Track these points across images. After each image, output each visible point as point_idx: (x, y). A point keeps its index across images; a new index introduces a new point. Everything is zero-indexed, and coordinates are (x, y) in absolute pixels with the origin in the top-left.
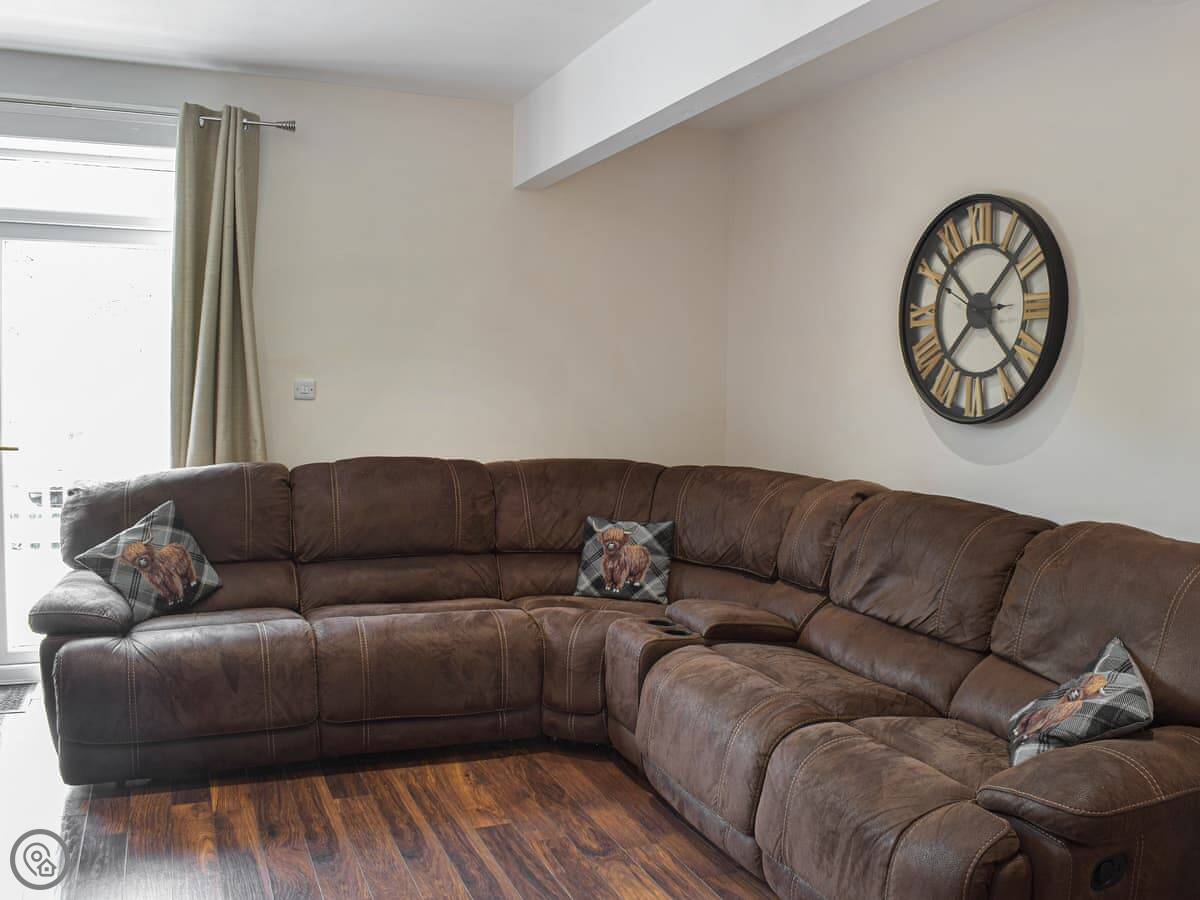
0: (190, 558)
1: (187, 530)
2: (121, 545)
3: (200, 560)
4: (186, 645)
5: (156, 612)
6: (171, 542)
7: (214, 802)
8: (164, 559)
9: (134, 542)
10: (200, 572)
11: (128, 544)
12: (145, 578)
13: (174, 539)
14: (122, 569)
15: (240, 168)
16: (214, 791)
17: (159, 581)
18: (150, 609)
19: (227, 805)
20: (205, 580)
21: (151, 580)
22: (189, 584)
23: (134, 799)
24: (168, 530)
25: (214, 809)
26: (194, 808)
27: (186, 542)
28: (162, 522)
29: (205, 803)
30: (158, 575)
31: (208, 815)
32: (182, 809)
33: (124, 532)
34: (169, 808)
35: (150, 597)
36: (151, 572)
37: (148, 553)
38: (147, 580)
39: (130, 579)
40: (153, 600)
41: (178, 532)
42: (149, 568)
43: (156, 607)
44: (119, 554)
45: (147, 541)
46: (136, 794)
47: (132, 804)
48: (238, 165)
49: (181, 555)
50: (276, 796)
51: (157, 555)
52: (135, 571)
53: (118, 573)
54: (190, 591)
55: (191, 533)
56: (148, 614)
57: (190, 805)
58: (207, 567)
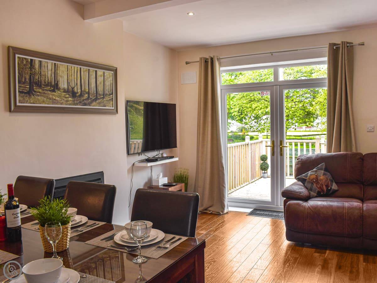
0: (329, 180)
1: (329, 172)
2: (309, 175)
3: (332, 181)
4: (322, 206)
5: (317, 196)
6: (323, 175)
7: (326, 255)
8: (321, 180)
9: (313, 174)
10: (332, 185)
11: (311, 175)
12: (315, 185)
13: (324, 174)
14: (309, 182)
15: (346, 60)
16: (328, 252)
17: (319, 187)
18: (316, 194)
19: (329, 257)
20: (333, 187)
21: (317, 186)
22: (328, 188)
23: (304, 249)
24: (323, 171)
25: (325, 257)
26: (320, 255)
27: (328, 175)
28: (321, 169)
29: (324, 255)
30: (319, 184)
31: (323, 258)
32: (317, 255)
33: (310, 171)
34: (313, 253)
35: (316, 191)
36: (317, 184)
37: (316, 178)
38: (315, 186)
39: (311, 185)
40: (316, 192)
41: (326, 172)
42: (316, 183)
43: (317, 194)
44: (308, 178)
45: (316, 174)
46: (305, 247)
47: (303, 250)
48: (346, 59)
49: (326, 180)
50: (345, 257)
51: (319, 179)
52: (312, 183)
53: (307, 183)
54: (328, 190)
55: (330, 173)
56: (315, 196)
57: (319, 254)
58: (334, 184)
